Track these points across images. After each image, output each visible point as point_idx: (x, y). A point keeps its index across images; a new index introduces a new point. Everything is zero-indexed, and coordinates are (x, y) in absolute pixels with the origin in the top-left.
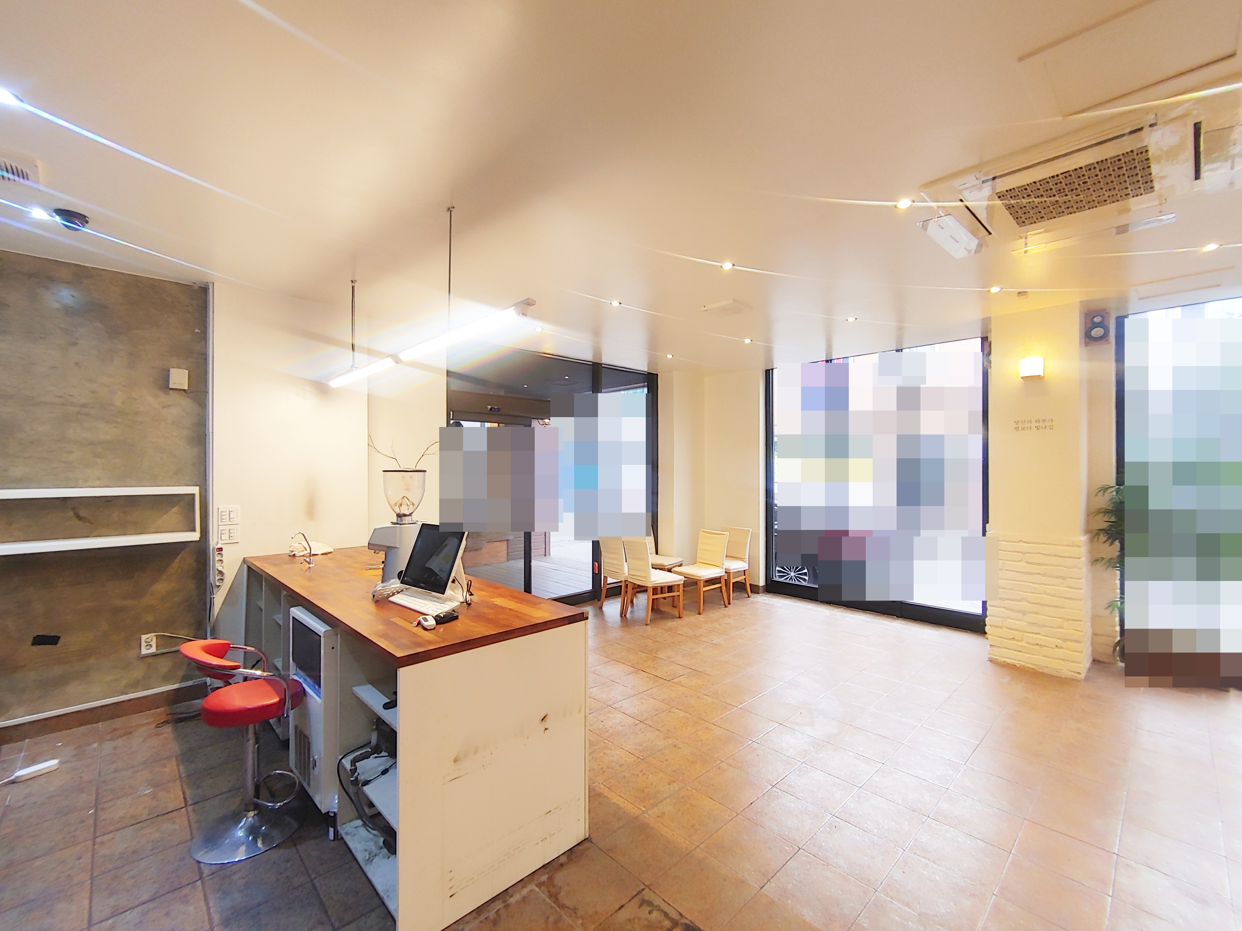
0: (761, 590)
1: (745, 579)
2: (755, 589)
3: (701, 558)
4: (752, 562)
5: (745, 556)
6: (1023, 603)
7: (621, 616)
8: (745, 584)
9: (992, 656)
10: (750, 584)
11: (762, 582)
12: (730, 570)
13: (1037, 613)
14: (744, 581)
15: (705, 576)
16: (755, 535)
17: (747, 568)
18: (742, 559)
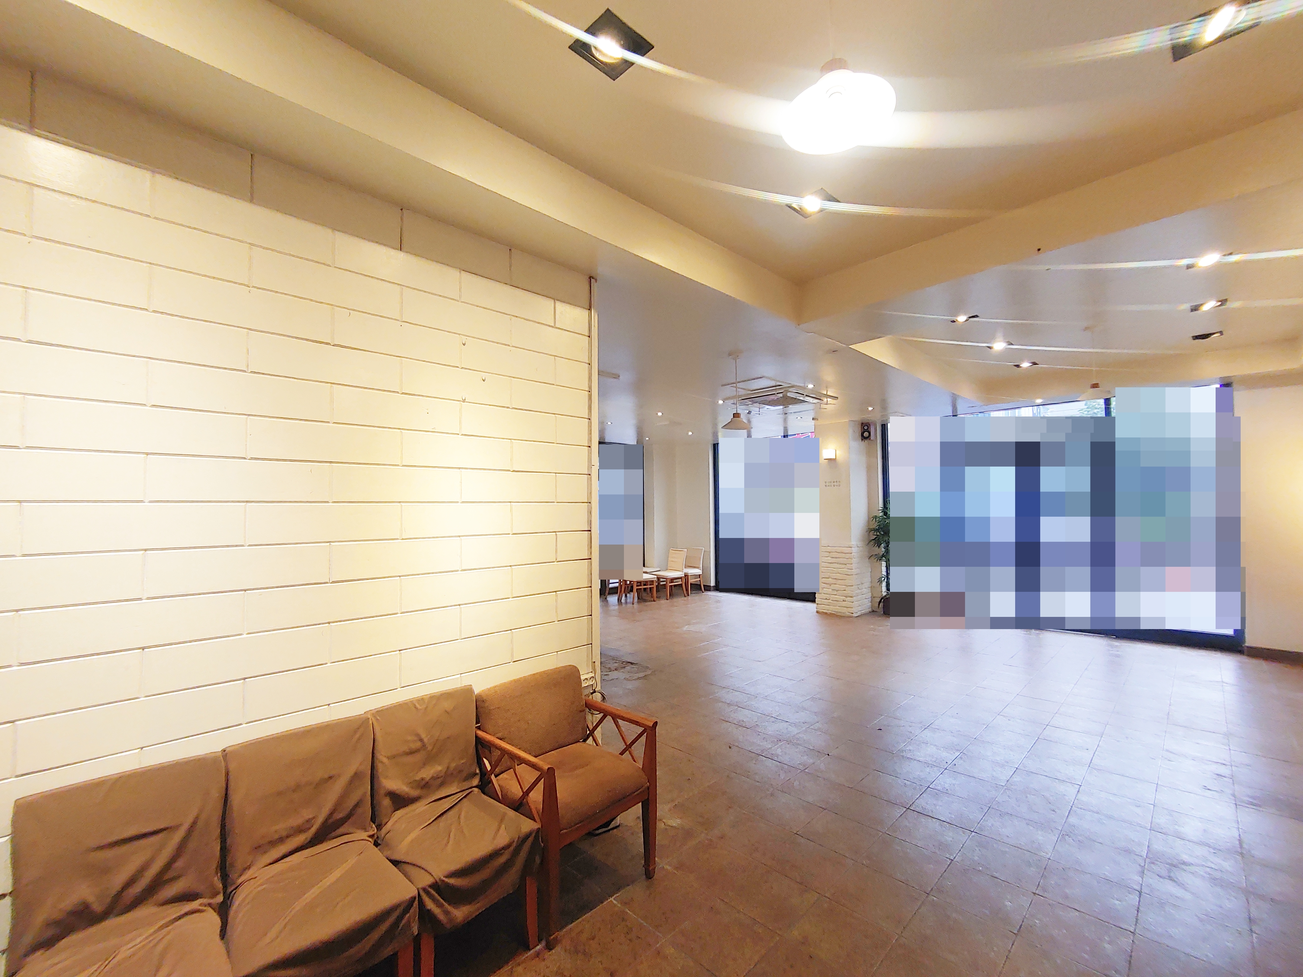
0: (712, 589)
1: (700, 580)
2: (708, 588)
3: (670, 567)
4: (705, 569)
5: (699, 566)
6: (830, 579)
7: (618, 602)
8: (700, 585)
9: (818, 610)
10: (704, 585)
11: (713, 583)
12: (688, 574)
13: (835, 584)
14: (699, 583)
15: (670, 576)
16: (707, 553)
17: (702, 573)
18: (698, 568)
